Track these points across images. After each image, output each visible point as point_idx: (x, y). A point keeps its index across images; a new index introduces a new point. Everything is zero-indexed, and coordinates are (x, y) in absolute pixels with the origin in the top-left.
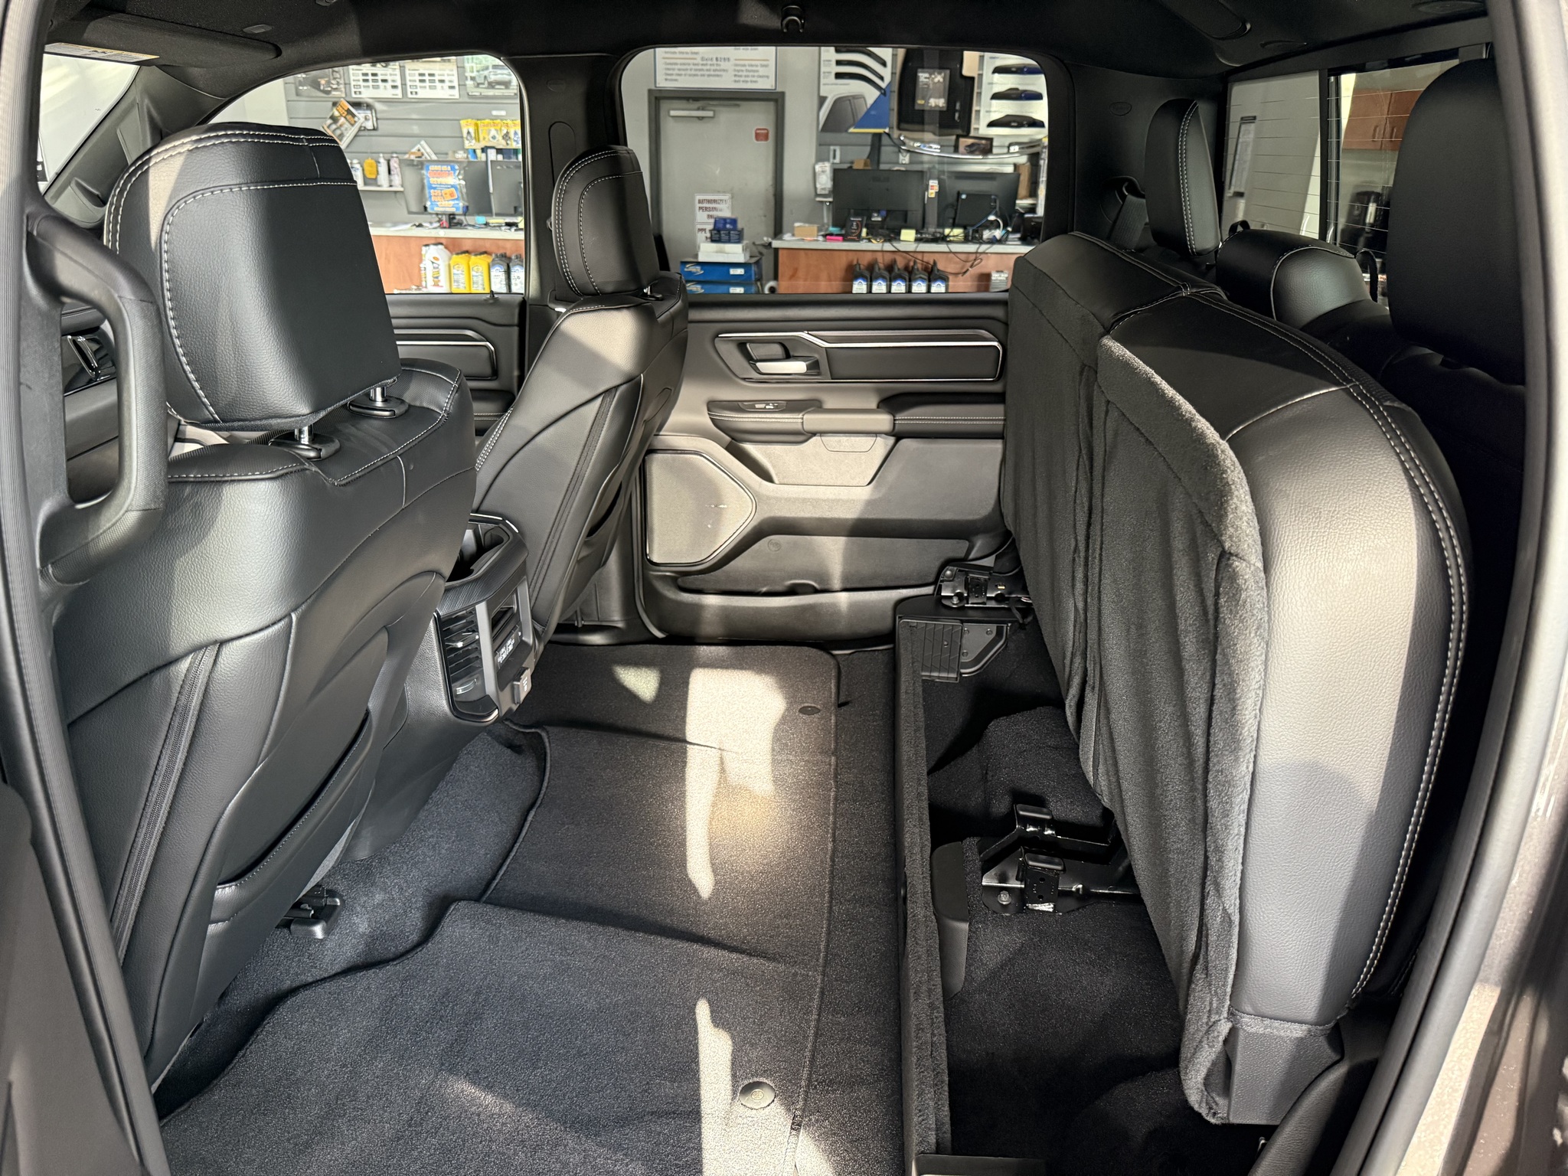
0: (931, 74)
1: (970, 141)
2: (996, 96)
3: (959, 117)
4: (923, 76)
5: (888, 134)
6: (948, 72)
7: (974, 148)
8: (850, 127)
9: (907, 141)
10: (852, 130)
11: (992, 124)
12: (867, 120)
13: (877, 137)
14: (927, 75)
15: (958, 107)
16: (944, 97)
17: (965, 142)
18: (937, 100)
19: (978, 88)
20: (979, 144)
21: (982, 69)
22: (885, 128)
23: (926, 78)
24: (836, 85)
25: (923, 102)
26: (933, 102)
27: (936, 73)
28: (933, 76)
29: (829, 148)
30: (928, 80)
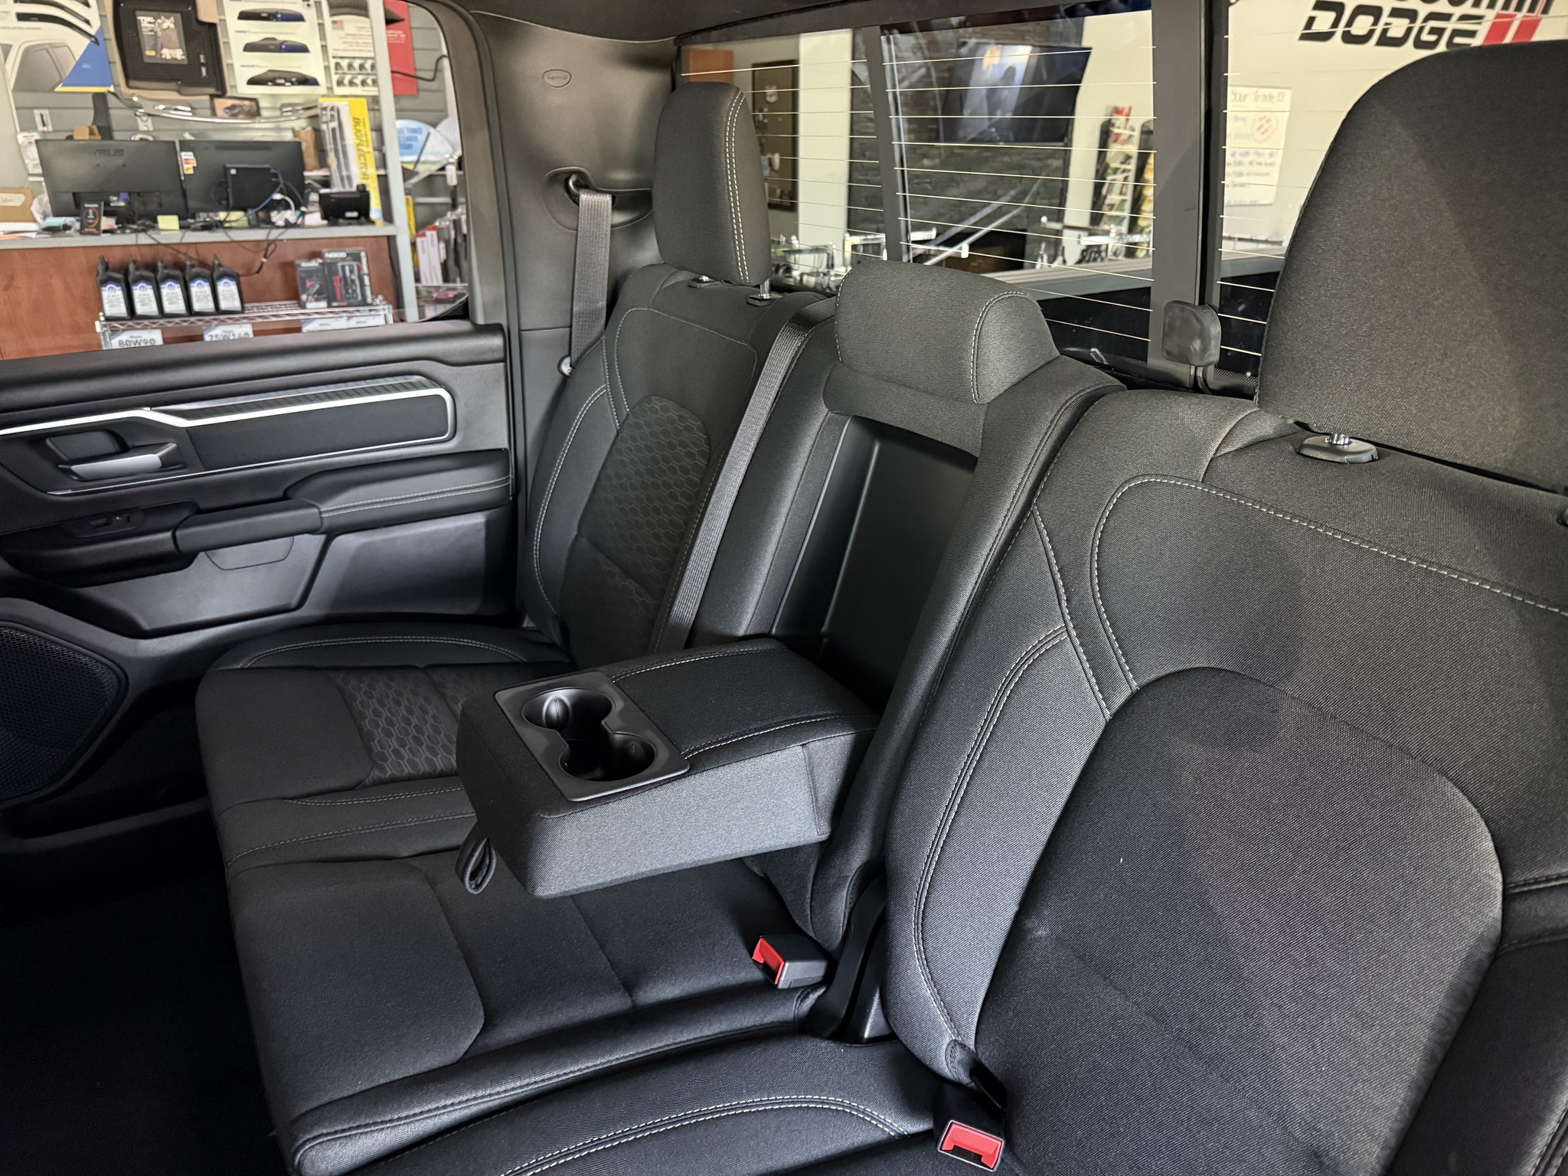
0: (156, 19)
1: (229, 103)
2: (250, 48)
3: (207, 72)
4: (145, 21)
5: (114, 94)
6: (179, 16)
7: (236, 111)
8: (56, 85)
9: (143, 103)
10: (59, 89)
11: (252, 82)
12: (78, 76)
13: (100, 100)
14: (151, 19)
15: (202, 61)
16: (180, 47)
17: (221, 104)
18: (172, 51)
19: (223, 37)
20: (241, 106)
21: (224, 14)
22: (109, 86)
23: (150, 23)
24: (22, 28)
25: (153, 53)
26: (167, 54)
27: (163, 18)
28: (159, 21)
29: (33, 113)
30: (153, 26)
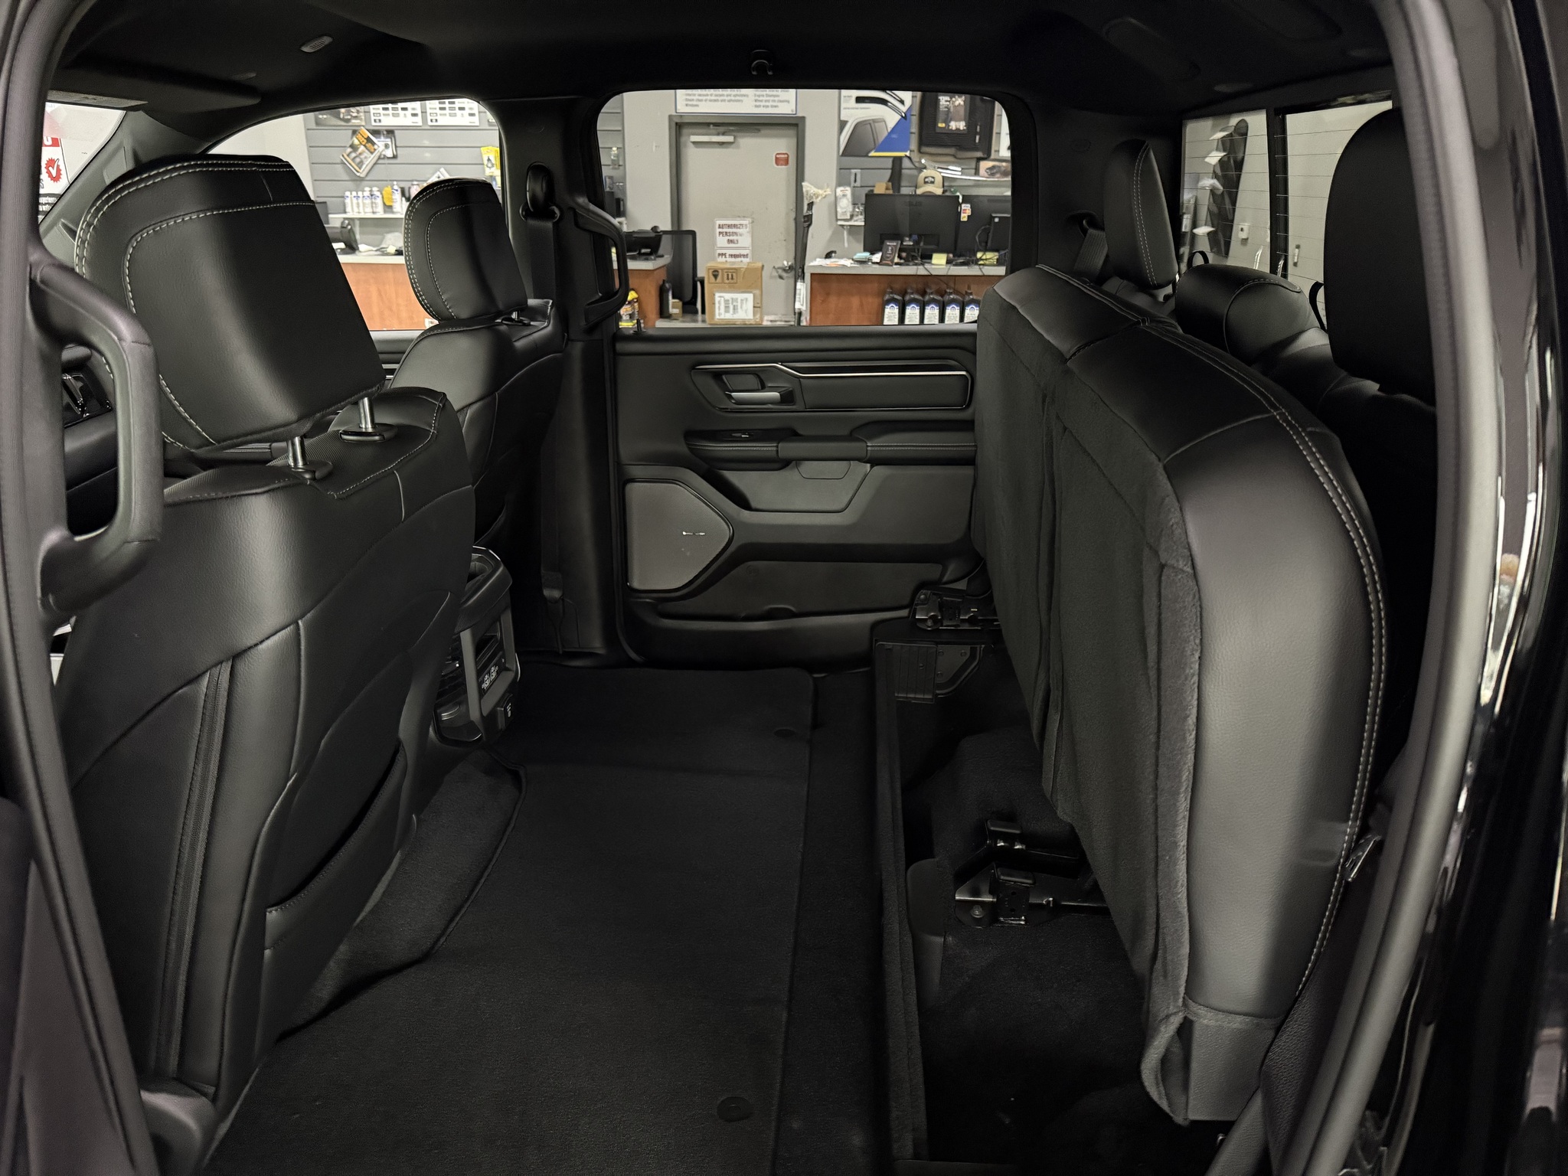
0: (951, 98)
1: (990, 164)
3: (980, 140)
4: (943, 100)
5: (909, 158)
6: (969, 95)
7: (995, 171)
8: (870, 152)
9: (928, 165)
10: (873, 154)
12: (888, 144)
13: (897, 161)
14: (948, 98)
15: (978, 130)
16: (965, 120)
17: (985, 165)
18: (957, 123)
20: (999, 167)
22: (906, 151)
23: (947, 101)
24: (857, 108)
25: (943, 125)
26: (953, 125)
27: (957, 97)
28: (954, 99)
29: (850, 173)
30: (948, 103)
